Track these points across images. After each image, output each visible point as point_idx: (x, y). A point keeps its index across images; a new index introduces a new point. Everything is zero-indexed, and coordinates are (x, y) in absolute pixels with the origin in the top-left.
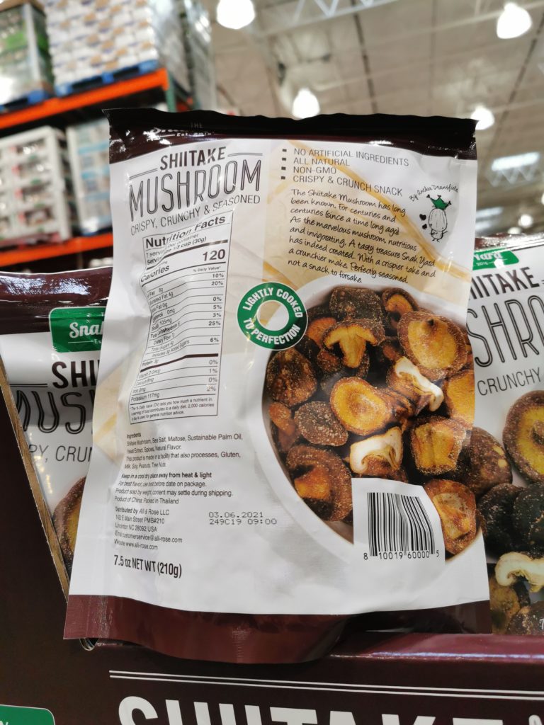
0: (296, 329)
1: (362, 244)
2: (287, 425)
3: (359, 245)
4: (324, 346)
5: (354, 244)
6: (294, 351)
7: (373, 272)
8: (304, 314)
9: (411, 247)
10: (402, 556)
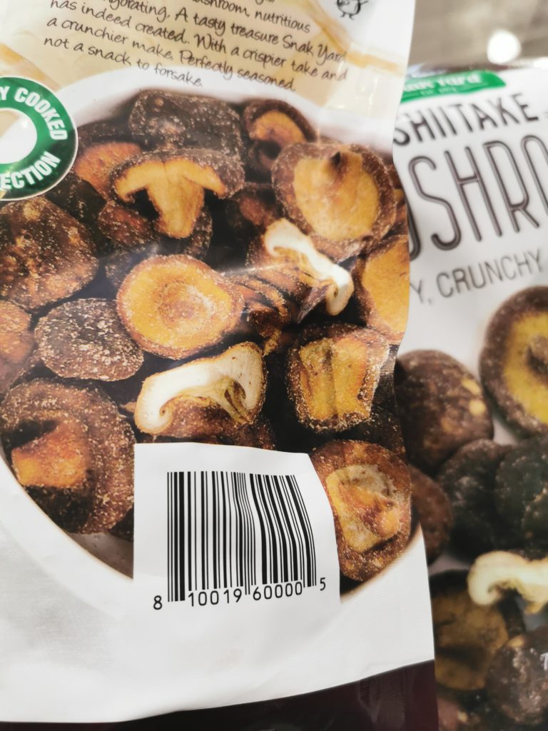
0: (50, 161)
1: (201, 17)
2: (16, 343)
3: (196, 17)
4: (113, 195)
5: (185, 15)
6: (44, 202)
7: (225, 68)
8: (71, 134)
9: (298, 25)
10: (239, 597)
